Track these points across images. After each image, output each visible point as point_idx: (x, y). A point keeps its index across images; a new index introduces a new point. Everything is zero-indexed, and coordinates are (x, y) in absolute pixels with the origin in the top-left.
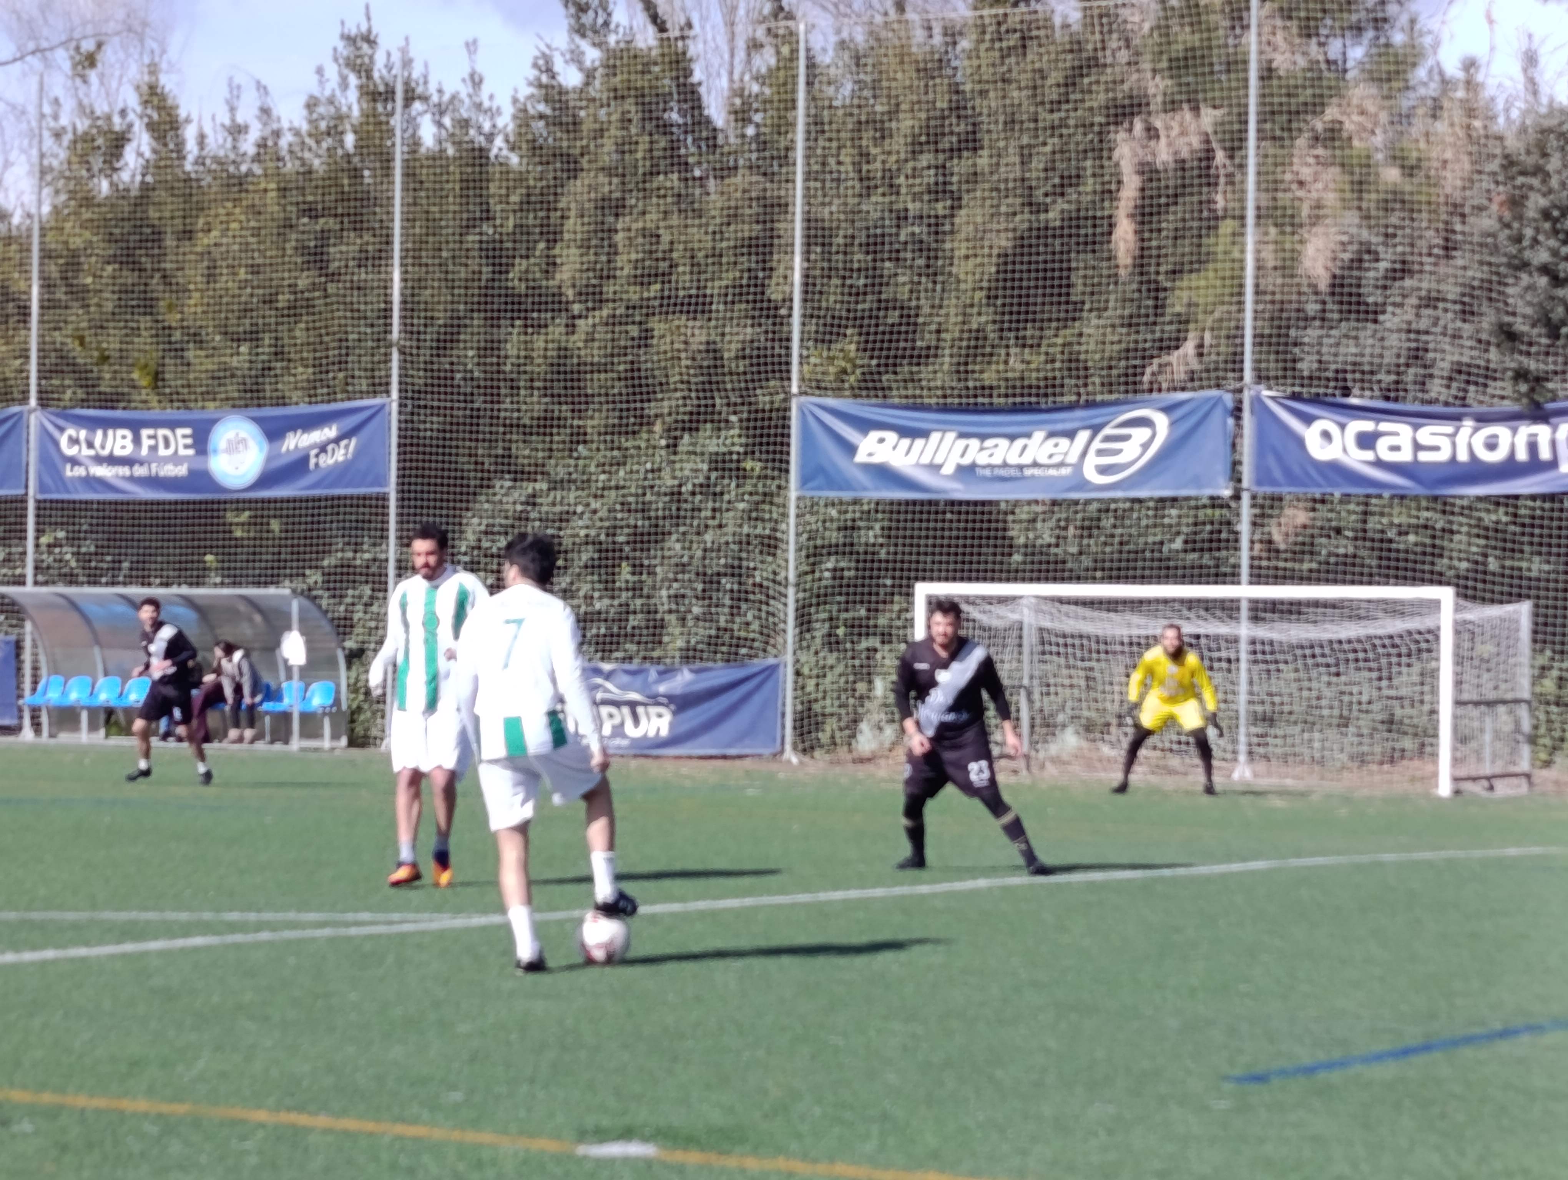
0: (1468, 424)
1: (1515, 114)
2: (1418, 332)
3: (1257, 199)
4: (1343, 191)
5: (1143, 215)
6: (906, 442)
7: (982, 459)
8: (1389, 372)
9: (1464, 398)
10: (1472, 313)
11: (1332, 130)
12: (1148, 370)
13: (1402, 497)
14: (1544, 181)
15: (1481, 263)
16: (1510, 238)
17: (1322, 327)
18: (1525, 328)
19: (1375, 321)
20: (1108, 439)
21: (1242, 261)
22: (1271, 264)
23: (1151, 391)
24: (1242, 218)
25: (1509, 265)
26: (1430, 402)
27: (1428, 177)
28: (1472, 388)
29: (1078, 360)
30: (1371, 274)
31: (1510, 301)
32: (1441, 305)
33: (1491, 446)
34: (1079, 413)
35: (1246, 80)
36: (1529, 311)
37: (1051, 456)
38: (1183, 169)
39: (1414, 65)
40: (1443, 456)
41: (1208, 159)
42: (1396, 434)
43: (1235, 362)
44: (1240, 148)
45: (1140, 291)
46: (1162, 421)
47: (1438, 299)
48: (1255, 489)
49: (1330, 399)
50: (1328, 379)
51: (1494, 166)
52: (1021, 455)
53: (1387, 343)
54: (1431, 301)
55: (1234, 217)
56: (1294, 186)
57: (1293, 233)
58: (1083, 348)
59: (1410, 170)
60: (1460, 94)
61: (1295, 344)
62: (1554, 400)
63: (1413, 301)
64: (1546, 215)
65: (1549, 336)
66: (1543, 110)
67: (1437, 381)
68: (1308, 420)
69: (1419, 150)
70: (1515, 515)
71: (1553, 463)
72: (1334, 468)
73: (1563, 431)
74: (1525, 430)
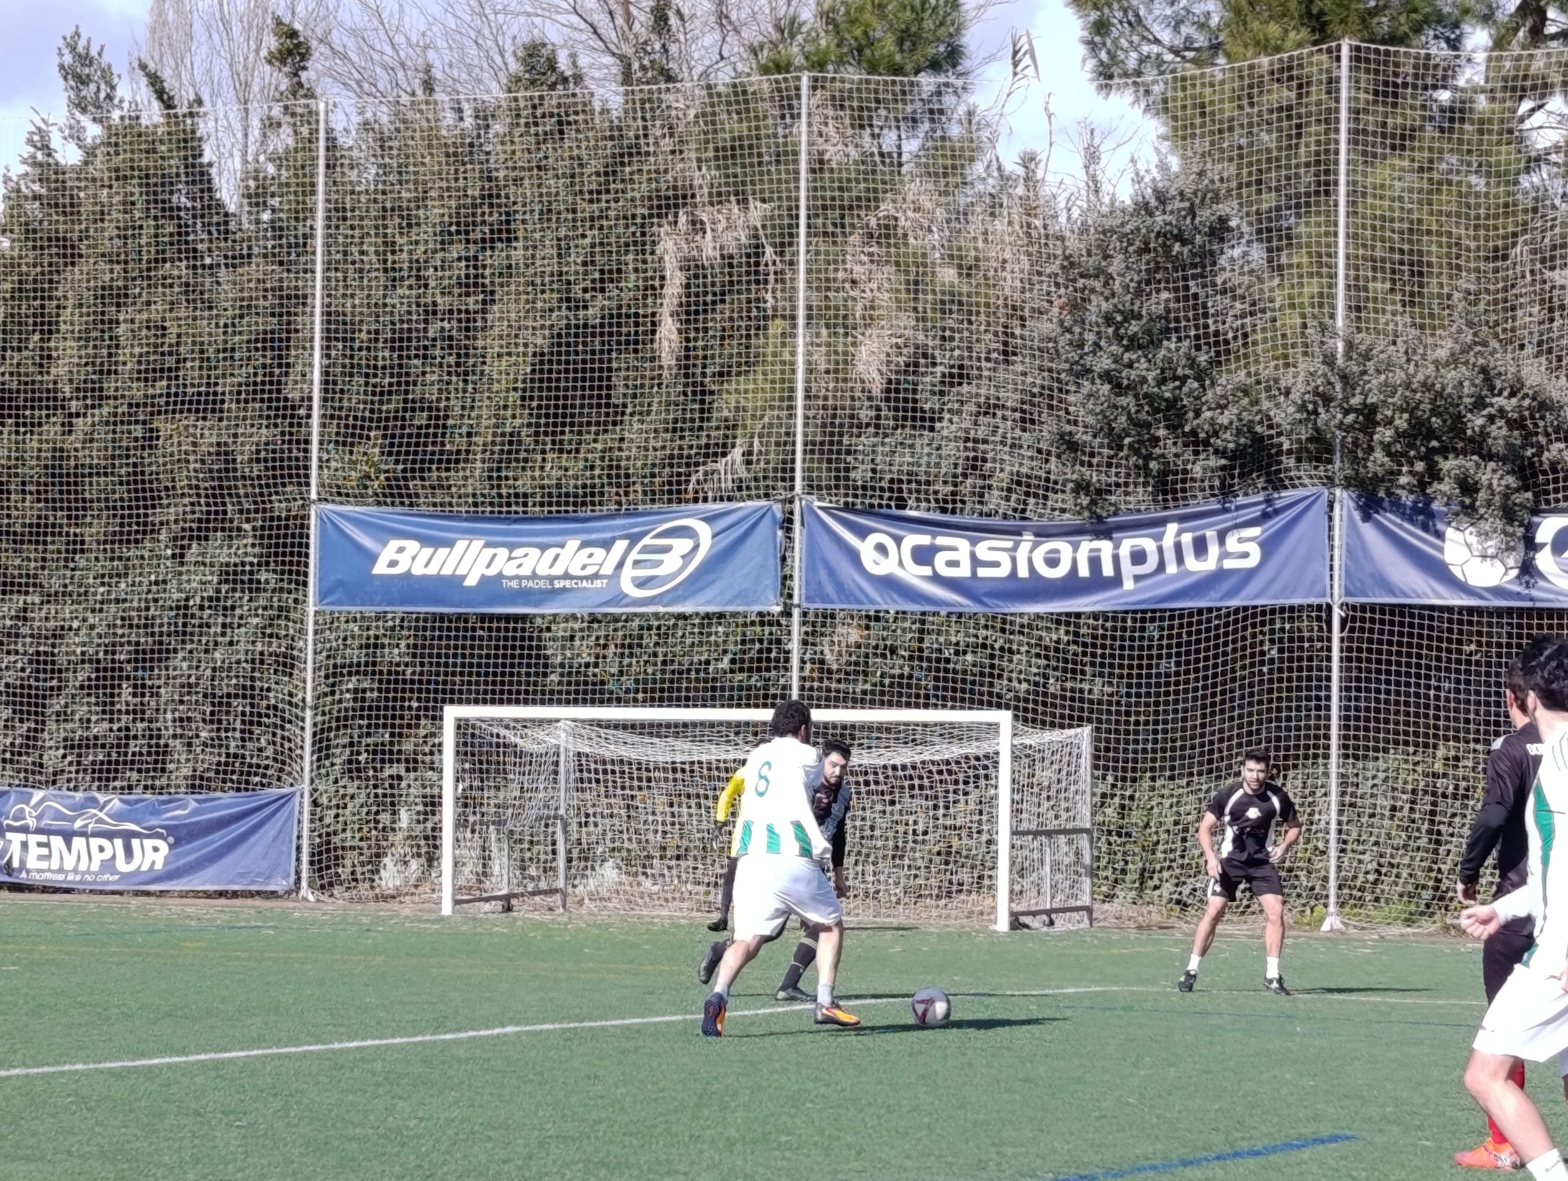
0: (1028, 537)
1: (1076, 213)
2: (976, 441)
3: (807, 299)
4: (898, 291)
5: (688, 313)
6: (428, 551)
7: (510, 570)
8: (945, 483)
9: (1024, 511)
10: (1033, 422)
11: (887, 227)
12: (693, 478)
13: (960, 615)
14: (1106, 284)
15: (1041, 369)
16: (1071, 343)
17: (876, 435)
18: (1088, 438)
19: (932, 429)
20: (646, 550)
21: (793, 363)
22: (823, 367)
23: (696, 500)
24: (793, 318)
25: (1070, 371)
26: (989, 515)
27: (986, 278)
28: (1032, 501)
29: (618, 467)
30: (928, 379)
31: (1072, 409)
32: (999, 413)
33: (1052, 562)
34: (618, 522)
35: (797, 172)
36: (1090, 420)
37: (584, 568)
38: (731, 265)
39: (972, 160)
40: (1003, 571)
41: (757, 255)
42: (955, 549)
43: (786, 471)
44: (791, 244)
45: (685, 394)
46: (704, 531)
47: (996, 406)
48: (805, 605)
49: (884, 511)
50: (882, 489)
51: (1054, 267)
52: (551, 566)
53: (943, 452)
54: (989, 409)
55: (784, 317)
56: (847, 286)
57: (846, 335)
58: (624, 454)
59: (967, 270)
60: (1020, 191)
61: (848, 452)
62: (1115, 514)
63: (971, 407)
64: (1108, 319)
65: (1110, 447)
66: (1105, 209)
67: (995, 493)
68: (863, 533)
69: (976, 249)
70: (1076, 634)
71: (1117, 581)
72: (889, 583)
73: (1128, 545)
74: (1087, 546)
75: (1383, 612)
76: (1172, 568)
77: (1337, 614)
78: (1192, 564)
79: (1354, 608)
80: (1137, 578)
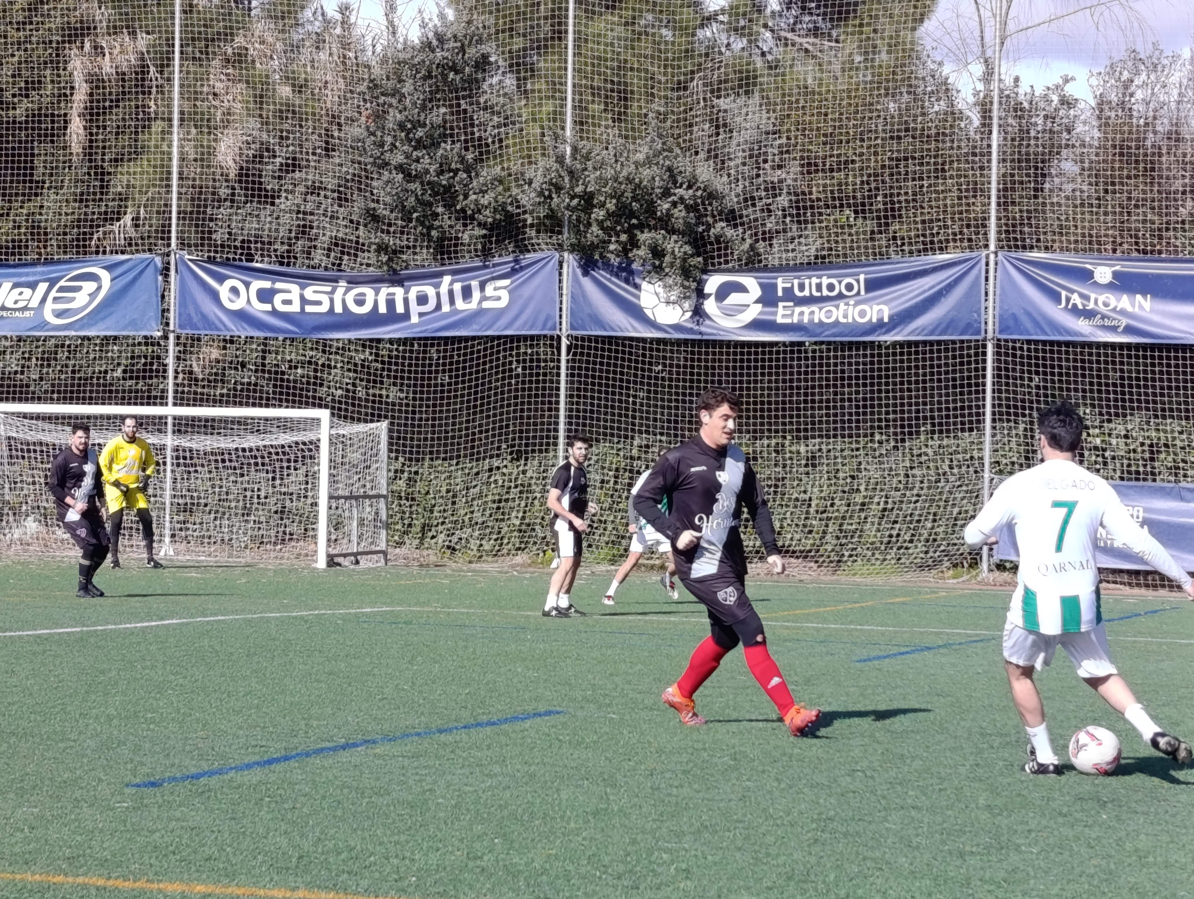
1: (379, 48)
2: (305, 213)
3: (180, 106)
4: (248, 102)
5: (91, 114)
8: (282, 243)
9: (340, 265)
10: (346, 200)
11: (240, 55)
12: (95, 236)
13: (293, 340)
14: (400, 101)
15: (353, 162)
16: (374, 143)
17: (232, 207)
18: (387, 213)
19: (273, 204)
20: (62, 289)
21: (170, 153)
22: (192, 157)
23: (97, 253)
24: (170, 120)
25: (374, 164)
26: (314, 267)
27: (313, 94)
28: (346, 257)
29: (39, 227)
30: (270, 167)
31: (375, 191)
32: (322, 193)
33: (360, 302)
34: (39, 269)
35: (173, 13)
36: (388, 199)
37: (16, 302)
38: (123, 80)
39: (303, 8)
40: (324, 308)
41: (143, 72)
42: (289, 292)
43: (164, 232)
44: (168, 65)
45: (89, 174)
46: (105, 276)
47: (320, 188)
48: (178, 331)
49: (237, 263)
50: (236, 247)
51: (363, 88)
53: (281, 221)
54: (314, 190)
55: (163, 119)
56: (211, 97)
57: (209, 133)
58: (43, 218)
59: (299, 88)
60: (338, 31)
61: (211, 220)
62: (406, 268)
63: (301, 189)
64: (401, 126)
65: (402, 219)
66: (400, 46)
67: (319, 251)
68: (221, 279)
69: (306, 73)
70: (377, 355)
71: (406, 316)
72: (241, 316)
73: (414, 291)
74: (385, 291)
75: (597, 342)
76: (446, 308)
77: (565, 342)
78: (460, 304)
79: (576, 339)
80: (421, 315)
